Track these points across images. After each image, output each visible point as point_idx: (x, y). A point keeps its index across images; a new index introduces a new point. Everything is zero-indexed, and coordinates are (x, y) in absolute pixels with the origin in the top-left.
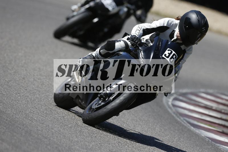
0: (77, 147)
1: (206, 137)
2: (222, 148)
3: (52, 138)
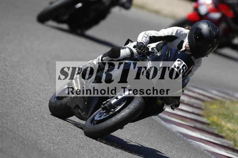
0: (44, 142)
1: (177, 132)
2: (194, 143)
3: (18, 131)
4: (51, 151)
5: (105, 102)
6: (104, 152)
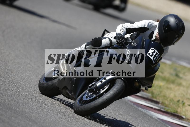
4: (6, 102)
5: (91, 85)
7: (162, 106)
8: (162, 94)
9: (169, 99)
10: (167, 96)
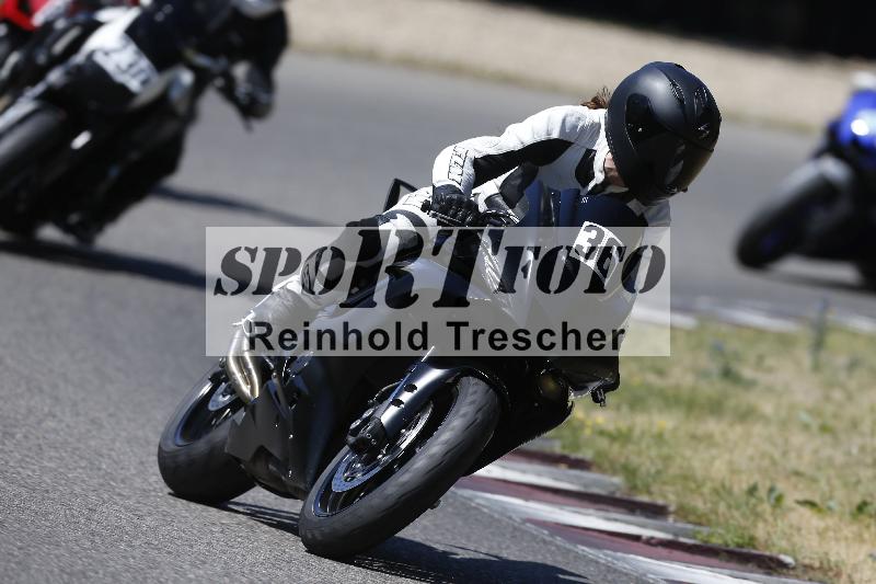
5: (358, 422)
6: (162, 580)
7: (680, 525)
8: (673, 470)
9: (706, 490)
10: (699, 474)
